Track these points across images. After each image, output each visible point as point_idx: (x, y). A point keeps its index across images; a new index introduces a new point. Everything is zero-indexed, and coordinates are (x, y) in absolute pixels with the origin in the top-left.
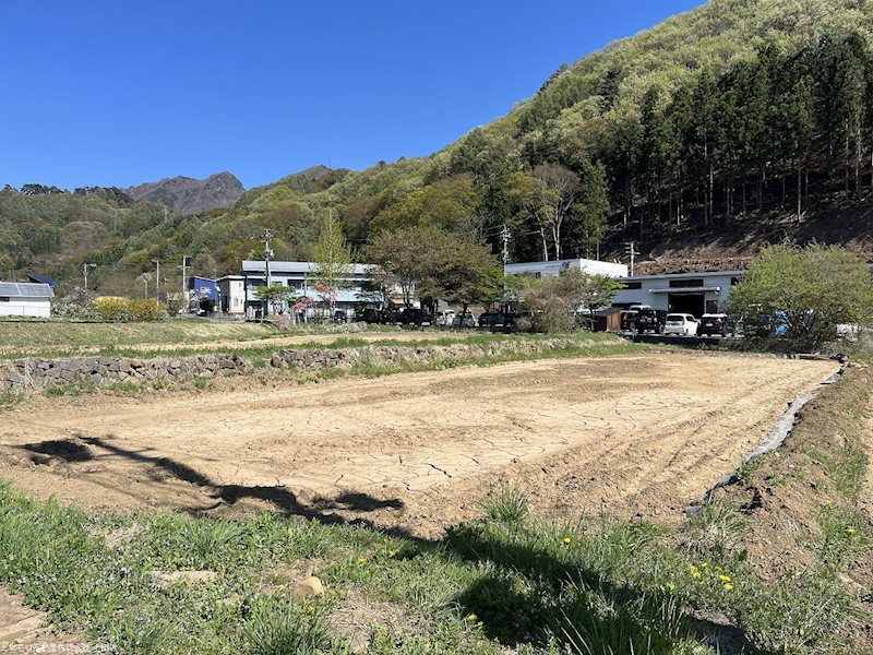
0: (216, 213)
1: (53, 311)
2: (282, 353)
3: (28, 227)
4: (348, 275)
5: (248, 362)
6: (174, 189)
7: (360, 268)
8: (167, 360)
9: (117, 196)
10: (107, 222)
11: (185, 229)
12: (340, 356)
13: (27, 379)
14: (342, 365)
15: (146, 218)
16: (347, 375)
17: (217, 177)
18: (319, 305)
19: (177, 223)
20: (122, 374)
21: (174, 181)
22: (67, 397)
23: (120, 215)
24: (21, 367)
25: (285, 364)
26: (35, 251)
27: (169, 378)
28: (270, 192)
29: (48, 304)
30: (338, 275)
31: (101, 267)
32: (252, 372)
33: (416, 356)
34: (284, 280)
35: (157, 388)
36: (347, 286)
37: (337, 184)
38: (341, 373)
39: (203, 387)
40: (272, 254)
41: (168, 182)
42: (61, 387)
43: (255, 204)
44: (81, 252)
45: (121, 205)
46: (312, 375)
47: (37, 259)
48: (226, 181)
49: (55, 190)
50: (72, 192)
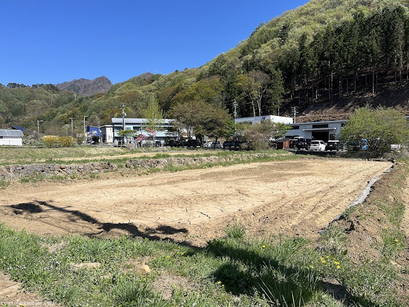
0: (99, 96)
1: (23, 143)
2: (131, 161)
3: (11, 103)
4: (161, 124)
5: (115, 166)
6: (79, 85)
7: (167, 121)
8: (77, 165)
9: (52, 88)
10: (48, 101)
11: (85, 103)
12: (158, 162)
13: (11, 174)
14: (159, 167)
15: (66, 98)
16: (161, 171)
17: (99, 79)
18: (148, 138)
19: (81, 100)
20: (56, 172)
21: (79, 81)
22: (30, 183)
23: (54, 97)
24: (8, 169)
25: (132, 166)
26: (15, 114)
27: (78, 174)
28: (124, 86)
29: (21, 139)
30: (157, 124)
31: (45, 122)
32: (117, 170)
33: (194, 162)
34: (131, 127)
35: (73, 178)
36: (160, 129)
37: (156, 81)
38: (158, 170)
39: (94, 177)
40: (125, 115)
41: (76, 81)
42: (28, 178)
43: (117, 92)
44: (36, 115)
45: (54, 93)
46: (145, 171)
47: (15, 118)
48: (103, 80)
49: (23, 86)
50: (31, 86)
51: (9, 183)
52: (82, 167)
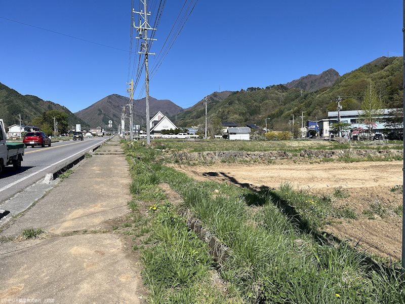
0: (325, 89)
2: (306, 151)
3: (249, 105)
4: (380, 115)
5: (290, 154)
6: (306, 81)
7: (386, 111)
8: (259, 153)
9: (282, 87)
10: (278, 99)
11: (309, 99)
12: (333, 153)
13: (216, 157)
14: (334, 157)
15: (293, 96)
16: (335, 161)
17: (326, 72)
19: (306, 96)
20: (244, 157)
21: (306, 77)
22: (227, 163)
23: (283, 96)
24: (215, 153)
25: (306, 155)
26: (251, 115)
27: (259, 159)
28: (351, 76)
29: (249, 135)
30: (375, 115)
31: (273, 120)
32: (292, 158)
34: (349, 120)
35: (255, 162)
36: (381, 121)
38: (332, 160)
39: (271, 163)
40: (341, 108)
41: (303, 78)
42: (225, 160)
43: (343, 83)
44: (268, 113)
45: (283, 92)
46: (318, 160)
47: (252, 118)
48: (331, 73)
49: (258, 89)
50: (265, 89)
51: (214, 163)
52: (263, 154)
